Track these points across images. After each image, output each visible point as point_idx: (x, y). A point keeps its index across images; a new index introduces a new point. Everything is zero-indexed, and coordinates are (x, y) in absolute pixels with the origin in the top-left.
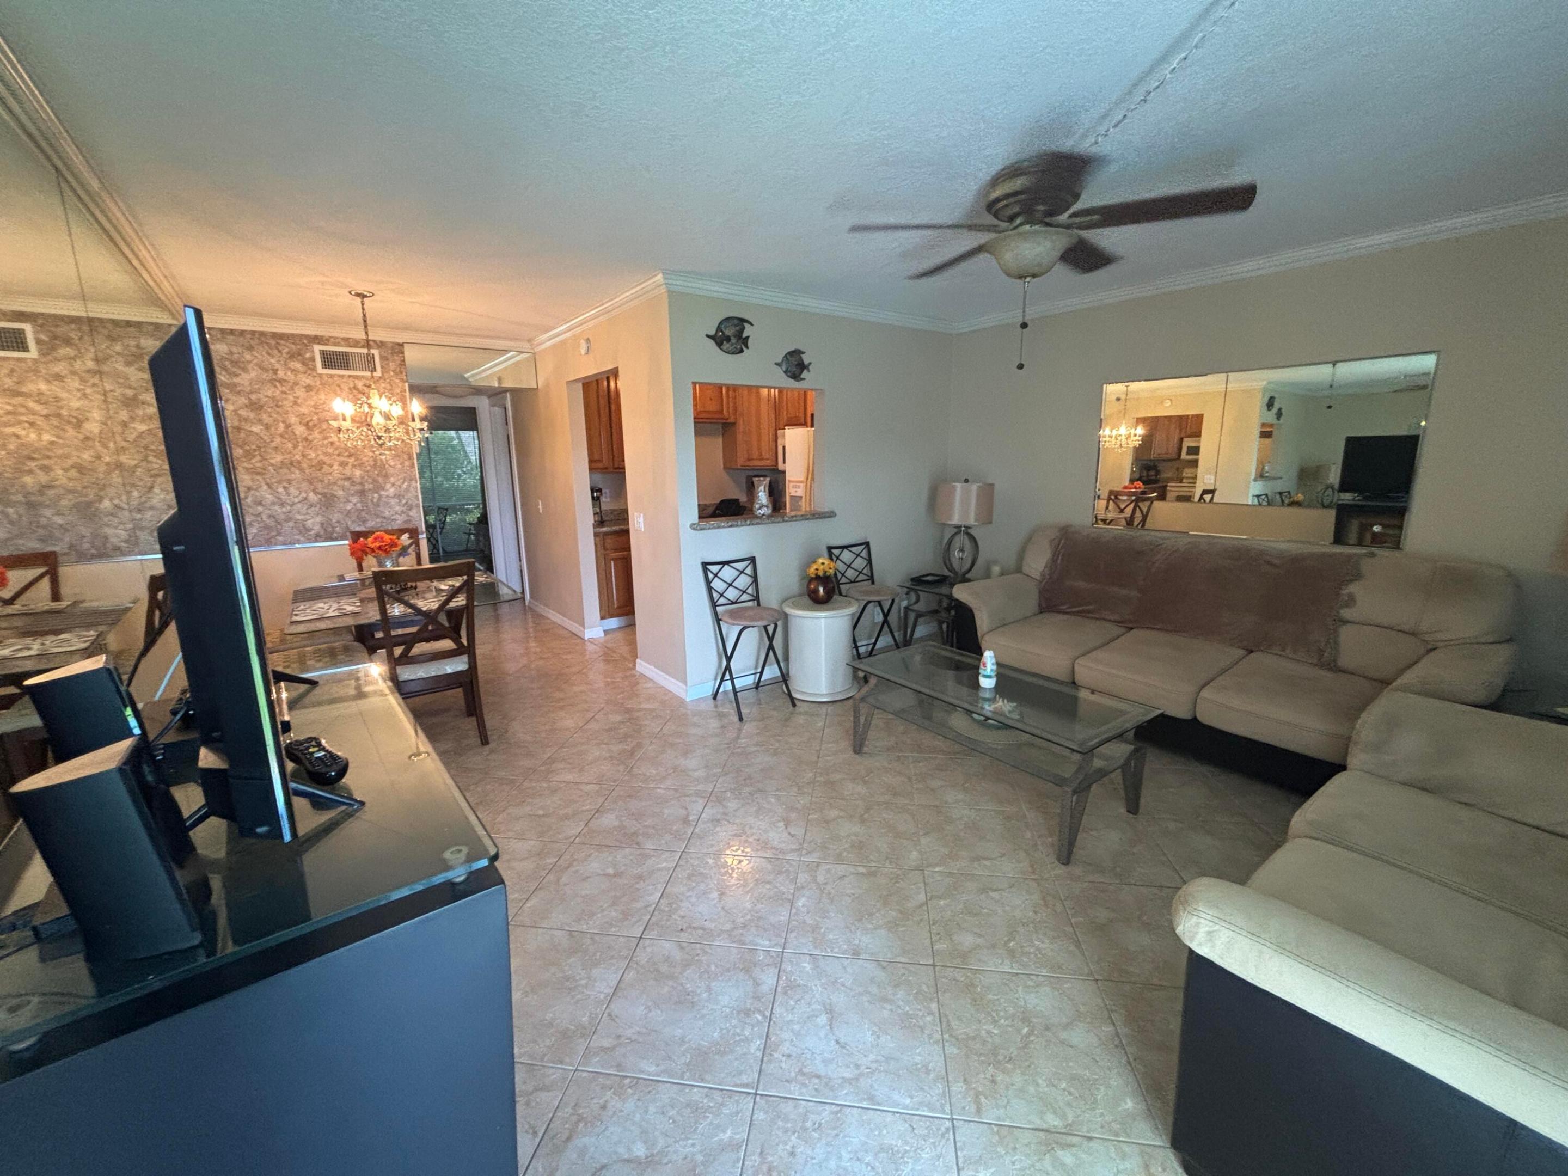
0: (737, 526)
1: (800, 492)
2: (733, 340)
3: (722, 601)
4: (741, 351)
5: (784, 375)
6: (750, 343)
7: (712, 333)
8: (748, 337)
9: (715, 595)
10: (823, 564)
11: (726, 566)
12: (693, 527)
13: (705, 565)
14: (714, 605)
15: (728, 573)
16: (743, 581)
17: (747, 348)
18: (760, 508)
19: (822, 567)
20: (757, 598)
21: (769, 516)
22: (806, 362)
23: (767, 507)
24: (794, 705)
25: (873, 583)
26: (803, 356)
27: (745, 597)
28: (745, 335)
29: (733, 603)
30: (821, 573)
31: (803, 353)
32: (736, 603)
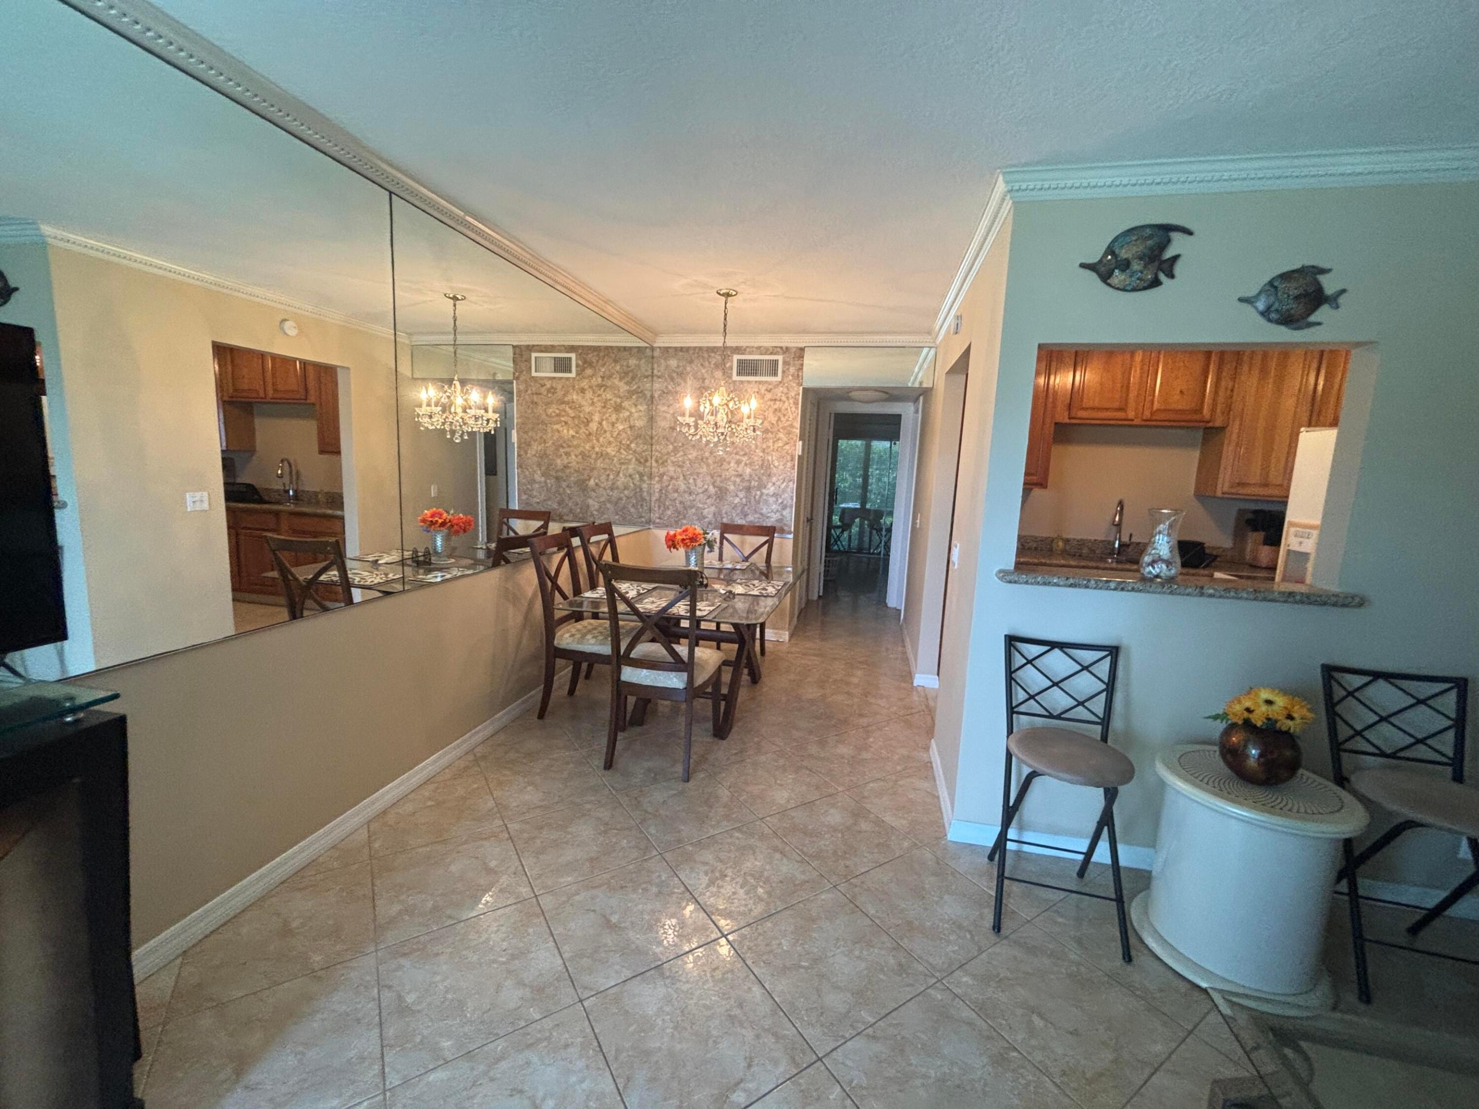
0: (1087, 587)
1: (1309, 546)
2: (1136, 266)
3: (1032, 706)
4: (1156, 283)
5: (1262, 321)
6: (1178, 269)
7: (1093, 259)
8: (1176, 258)
9: (1021, 695)
10: (1269, 702)
11: (1057, 651)
12: (1004, 575)
13: (1012, 641)
14: (1012, 710)
15: (1058, 663)
16: (1086, 684)
17: (1171, 276)
18: (1152, 563)
19: (1264, 708)
20: (1105, 721)
21: (1171, 580)
22: (1329, 290)
23: (1168, 563)
24: (1128, 958)
25: (1458, 778)
26: (1323, 279)
27: (1081, 713)
28: (1168, 254)
29: (1051, 716)
30: (1258, 719)
31: (1323, 271)
32: (1058, 717)
